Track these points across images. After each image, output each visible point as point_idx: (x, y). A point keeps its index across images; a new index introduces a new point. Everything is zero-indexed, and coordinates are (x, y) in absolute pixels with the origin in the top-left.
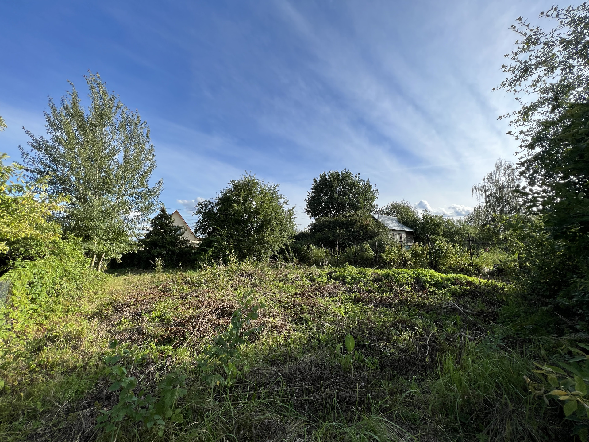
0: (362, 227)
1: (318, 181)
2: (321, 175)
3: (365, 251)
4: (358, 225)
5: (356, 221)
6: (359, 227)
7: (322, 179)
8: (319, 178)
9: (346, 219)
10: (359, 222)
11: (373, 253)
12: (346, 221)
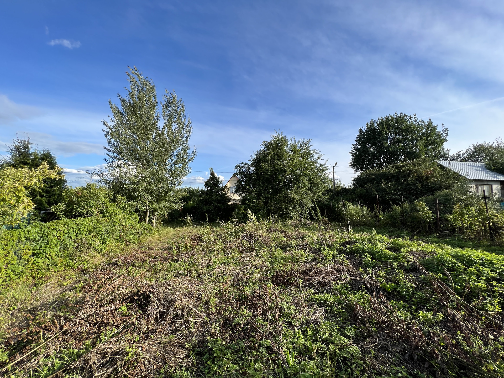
0: (420, 179)
1: (364, 130)
2: (367, 124)
3: (417, 211)
4: (414, 176)
5: (411, 171)
6: (416, 179)
7: (368, 128)
8: (366, 128)
9: (396, 170)
10: (416, 172)
11: (431, 214)
12: (396, 172)
